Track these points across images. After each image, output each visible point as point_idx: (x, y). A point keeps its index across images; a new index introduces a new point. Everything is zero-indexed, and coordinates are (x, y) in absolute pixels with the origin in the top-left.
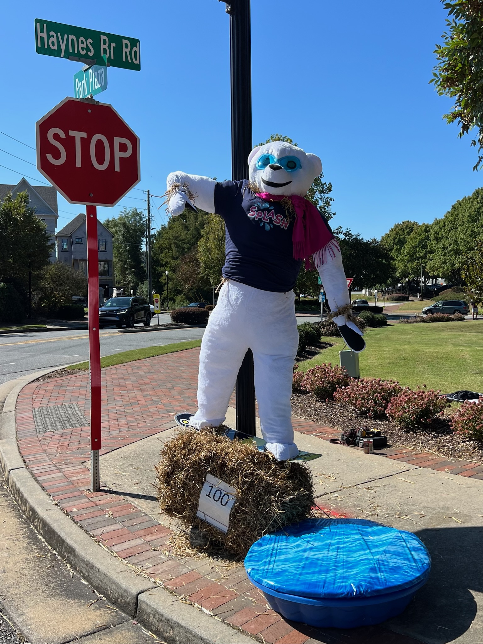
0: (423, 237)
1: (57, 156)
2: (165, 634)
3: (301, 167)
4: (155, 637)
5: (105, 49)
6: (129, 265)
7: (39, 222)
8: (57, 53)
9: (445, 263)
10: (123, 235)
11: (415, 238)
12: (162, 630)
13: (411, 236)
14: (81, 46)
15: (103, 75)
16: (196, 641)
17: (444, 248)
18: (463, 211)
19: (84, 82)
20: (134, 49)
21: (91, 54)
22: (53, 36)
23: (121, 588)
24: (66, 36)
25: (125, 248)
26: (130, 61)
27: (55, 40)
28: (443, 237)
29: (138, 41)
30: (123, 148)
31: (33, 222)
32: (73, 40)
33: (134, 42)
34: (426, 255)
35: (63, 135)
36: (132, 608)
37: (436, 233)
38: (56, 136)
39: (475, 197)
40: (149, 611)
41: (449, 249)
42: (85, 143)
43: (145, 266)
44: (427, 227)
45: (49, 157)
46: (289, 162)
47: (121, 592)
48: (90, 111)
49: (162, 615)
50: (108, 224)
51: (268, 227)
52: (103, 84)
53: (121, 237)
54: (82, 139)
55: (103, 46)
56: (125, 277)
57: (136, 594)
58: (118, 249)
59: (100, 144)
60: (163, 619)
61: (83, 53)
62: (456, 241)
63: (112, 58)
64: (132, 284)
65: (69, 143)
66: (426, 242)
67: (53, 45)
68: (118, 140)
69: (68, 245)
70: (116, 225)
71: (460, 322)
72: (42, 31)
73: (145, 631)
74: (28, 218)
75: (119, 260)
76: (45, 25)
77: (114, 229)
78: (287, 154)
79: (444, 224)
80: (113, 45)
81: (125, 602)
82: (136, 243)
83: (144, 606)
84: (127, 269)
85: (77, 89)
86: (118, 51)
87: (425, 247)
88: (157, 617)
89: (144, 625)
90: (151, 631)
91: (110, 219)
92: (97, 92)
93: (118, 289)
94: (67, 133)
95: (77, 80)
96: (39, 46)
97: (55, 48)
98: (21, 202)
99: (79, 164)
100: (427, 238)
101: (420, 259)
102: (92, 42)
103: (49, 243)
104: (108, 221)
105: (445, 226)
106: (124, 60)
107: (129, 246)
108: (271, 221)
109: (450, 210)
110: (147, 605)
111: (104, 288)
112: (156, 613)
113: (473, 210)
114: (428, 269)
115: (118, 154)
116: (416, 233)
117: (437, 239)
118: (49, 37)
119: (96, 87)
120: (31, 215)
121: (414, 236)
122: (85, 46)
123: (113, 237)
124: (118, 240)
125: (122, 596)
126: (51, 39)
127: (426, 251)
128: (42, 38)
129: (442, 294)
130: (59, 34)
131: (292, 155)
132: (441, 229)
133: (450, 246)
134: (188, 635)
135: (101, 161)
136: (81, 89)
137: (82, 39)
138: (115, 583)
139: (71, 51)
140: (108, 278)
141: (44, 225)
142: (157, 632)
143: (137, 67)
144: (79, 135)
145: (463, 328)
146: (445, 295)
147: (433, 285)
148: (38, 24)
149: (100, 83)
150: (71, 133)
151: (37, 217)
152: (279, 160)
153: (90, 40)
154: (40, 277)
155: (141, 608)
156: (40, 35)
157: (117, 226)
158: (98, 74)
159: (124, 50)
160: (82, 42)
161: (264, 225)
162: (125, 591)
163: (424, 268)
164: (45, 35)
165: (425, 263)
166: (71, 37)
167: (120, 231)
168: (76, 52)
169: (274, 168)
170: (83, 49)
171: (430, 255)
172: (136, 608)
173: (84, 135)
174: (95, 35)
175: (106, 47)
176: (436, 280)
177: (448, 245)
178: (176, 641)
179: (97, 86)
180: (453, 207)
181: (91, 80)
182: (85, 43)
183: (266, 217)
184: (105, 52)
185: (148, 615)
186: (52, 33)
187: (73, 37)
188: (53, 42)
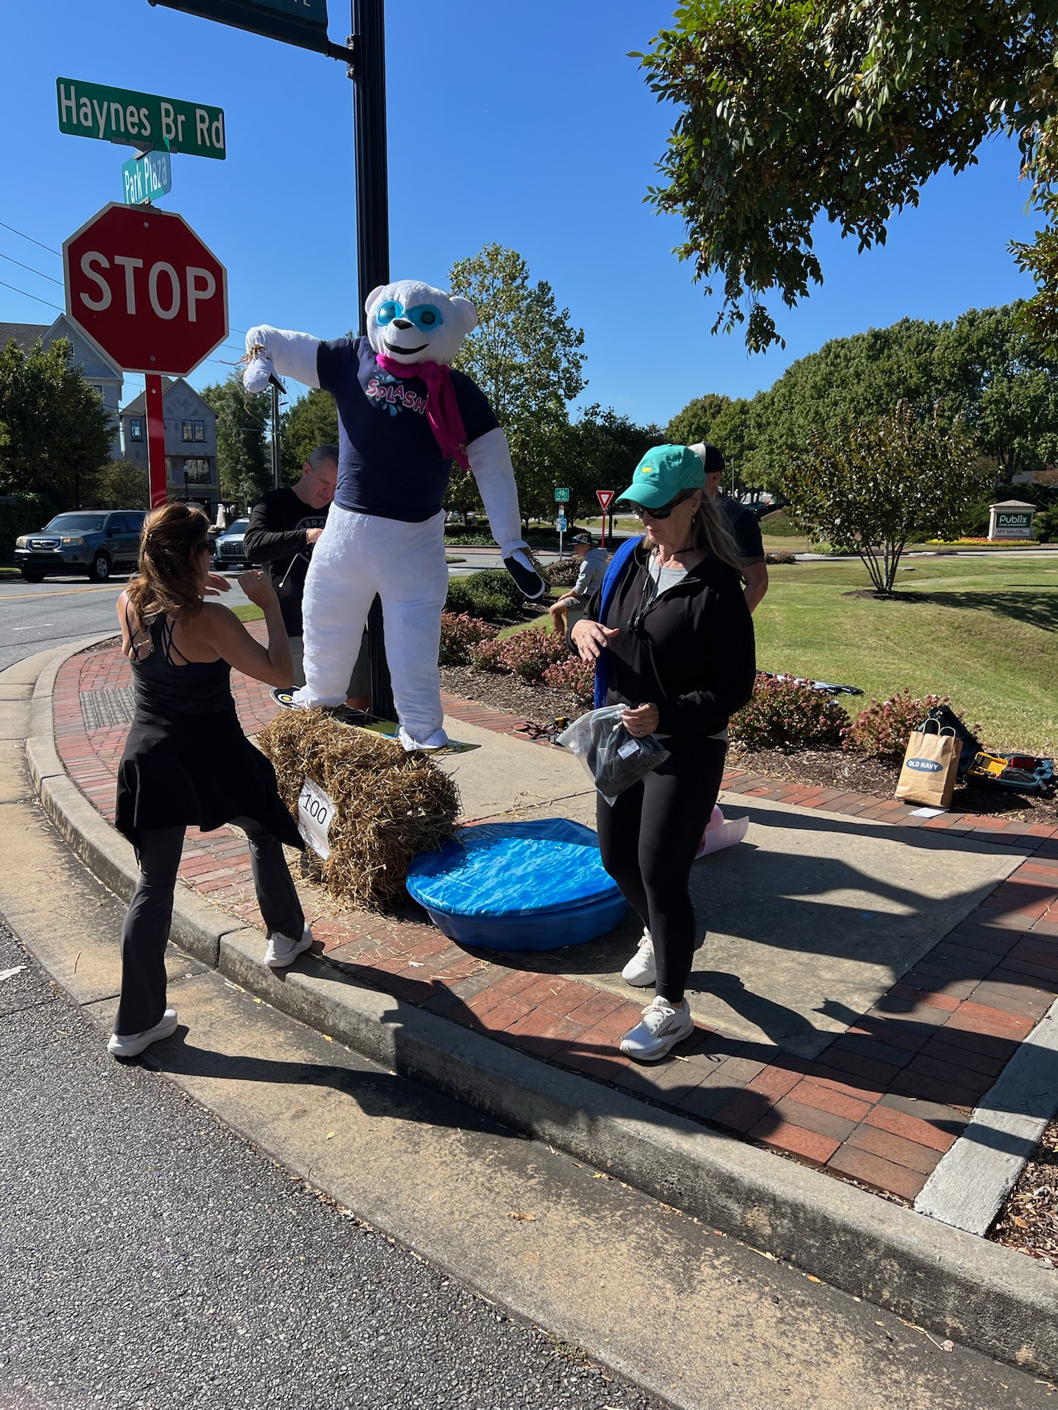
0: (738, 422)
1: (97, 297)
2: (256, 986)
3: (441, 322)
4: (243, 991)
5: (168, 125)
6: (245, 465)
7: (90, 391)
8: (91, 132)
9: (771, 466)
10: (234, 413)
11: (725, 423)
12: (252, 980)
13: (718, 420)
14: (129, 119)
15: (165, 169)
16: (296, 991)
17: (771, 441)
18: (804, 379)
19: (138, 177)
20: (215, 124)
21: (146, 133)
22: (85, 105)
23: (198, 929)
24: (106, 104)
25: (238, 437)
26: (208, 144)
27: (88, 110)
28: (769, 424)
29: (221, 111)
30: (201, 284)
31: (80, 391)
32: (117, 111)
33: (215, 113)
34: (741, 452)
35: (105, 263)
36: (212, 955)
37: (758, 415)
38: (95, 265)
39: (823, 355)
40: (234, 956)
41: (780, 442)
42: (141, 276)
43: (272, 466)
44: (744, 405)
45: (85, 297)
46: (424, 314)
47: (197, 934)
48: (146, 225)
49: (252, 961)
50: (207, 395)
51: (394, 411)
52: (165, 182)
53: (231, 417)
54: (135, 268)
55: (165, 120)
56: (238, 485)
57: (217, 935)
58: (226, 437)
59: (163, 276)
60: (254, 966)
61: (134, 131)
62: (790, 430)
63: (181, 139)
64: (249, 498)
65: (115, 276)
66: (742, 430)
67: (86, 119)
68: (192, 272)
69: (140, 430)
70: (221, 397)
71: (786, 565)
72: (68, 97)
73: (228, 983)
74: (72, 382)
75: (227, 456)
76: (73, 88)
77: (218, 404)
78: (421, 302)
79: (772, 400)
80: (181, 118)
81: (203, 948)
82: (255, 427)
83: (228, 951)
84: (240, 472)
85: (128, 187)
86: (189, 126)
87: (740, 438)
88: (245, 963)
89: (229, 977)
90: (238, 983)
91: (213, 387)
92: (156, 194)
93: (227, 505)
94: (111, 261)
95: (127, 173)
96: (65, 120)
97: (89, 123)
98: (59, 356)
99: (131, 310)
100: (743, 423)
101: (732, 460)
102: (147, 113)
103: (107, 428)
104: (209, 390)
105: (773, 403)
106: (200, 143)
107: (244, 432)
108: (399, 402)
109: (782, 378)
110: (233, 948)
112: (244, 958)
113: (818, 379)
114: (743, 477)
115: (193, 295)
116: (726, 415)
117: (759, 426)
118: (79, 106)
119: (155, 188)
120: (76, 378)
121: (723, 420)
122: (136, 120)
123: (217, 417)
124: (225, 421)
125: (198, 940)
126: (83, 110)
127: (742, 446)
128: (69, 109)
129: (767, 518)
130: (95, 102)
131: (428, 302)
132: (767, 408)
133: (781, 437)
134: (285, 984)
136: (132, 188)
137: (131, 108)
138: (189, 923)
140: (210, 486)
141: (97, 395)
142: (245, 984)
143: (220, 154)
144: (130, 264)
145: (791, 575)
146: (771, 520)
147: (752, 504)
148: (62, 86)
149: (161, 181)
150: (119, 260)
151: (86, 383)
152: (409, 313)
153: (144, 111)
154: (94, 484)
155: (224, 953)
156: (65, 102)
157: (224, 399)
158: (158, 166)
159: (199, 126)
160: (132, 114)
161: (388, 406)
162: (203, 933)
163: (738, 474)
164: (72, 103)
165: (740, 466)
166: (114, 106)
167: (229, 407)
168: (122, 130)
169: (401, 326)
170: (133, 125)
171: (747, 452)
172: (218, 954)
173: (139, 263)
174: (151, 103)
175: (170, 121)
176: (759, 494)
177: (778, 437)
178: (270, 994)
179: (156, 186)
180: (788, 372)
181: (147, 175)
182: (134, 116)
183: (393, 394)
184: (169, 131)
185: (234, 962)
186: (84, 100)
187: (118, 106)
188: (86, 115)
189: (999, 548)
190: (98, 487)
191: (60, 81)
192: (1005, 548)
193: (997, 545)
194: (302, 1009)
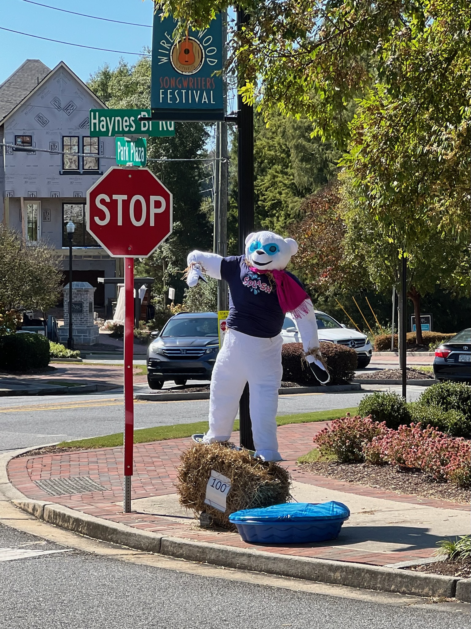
1: (103, 218)
3: (279, 251)
5: (144, 123)
8: (105, 134)
15: (143, 154)
21: (133, 130)
22: (103, 121)
26: (165, 129)
30: (158, 204)
35: (108, 200)
38: (103, 201)
42: (126, 204)
45: (97, 219)
46: (272, 247)
48: (130, 176)
51: (256, 292)
52: (143, 160)
54: (123, 201)
59: (138, 202)
61: (126, 129)
63: (151, 129)
65: (112, 206)
67: (103, 127)
68: (153, 198)
72: (95, 118)
76: (97, 113)
78: (270, 242)
94: (111, 198)
96: (92, 130)
99: (120, 223)
102: (134, 119)
108: (258, 288)
115: (154, 211)
118: (100, 122)
119: (137, 160)
128: (95, 124)
130: (108, 118)
131: (273, 242)
135: (138, 219)
137: (126, 118)
139: (116, 130)
144: (120, 198)
149: (140, 158)
150: (115, 197)
152: (264, 247)
156: (93, 122)
158: (139, 151)
161: (253, 290)
164: (97, 121)
166: (117, 119)
168: (121, 130)
169: (260, 253)
170: (126, 126)
173: (125, 197)
181: (132, 152)
182: (127, 122)
183: (255, 284)
186: (102, 118)
191: (92, 111)
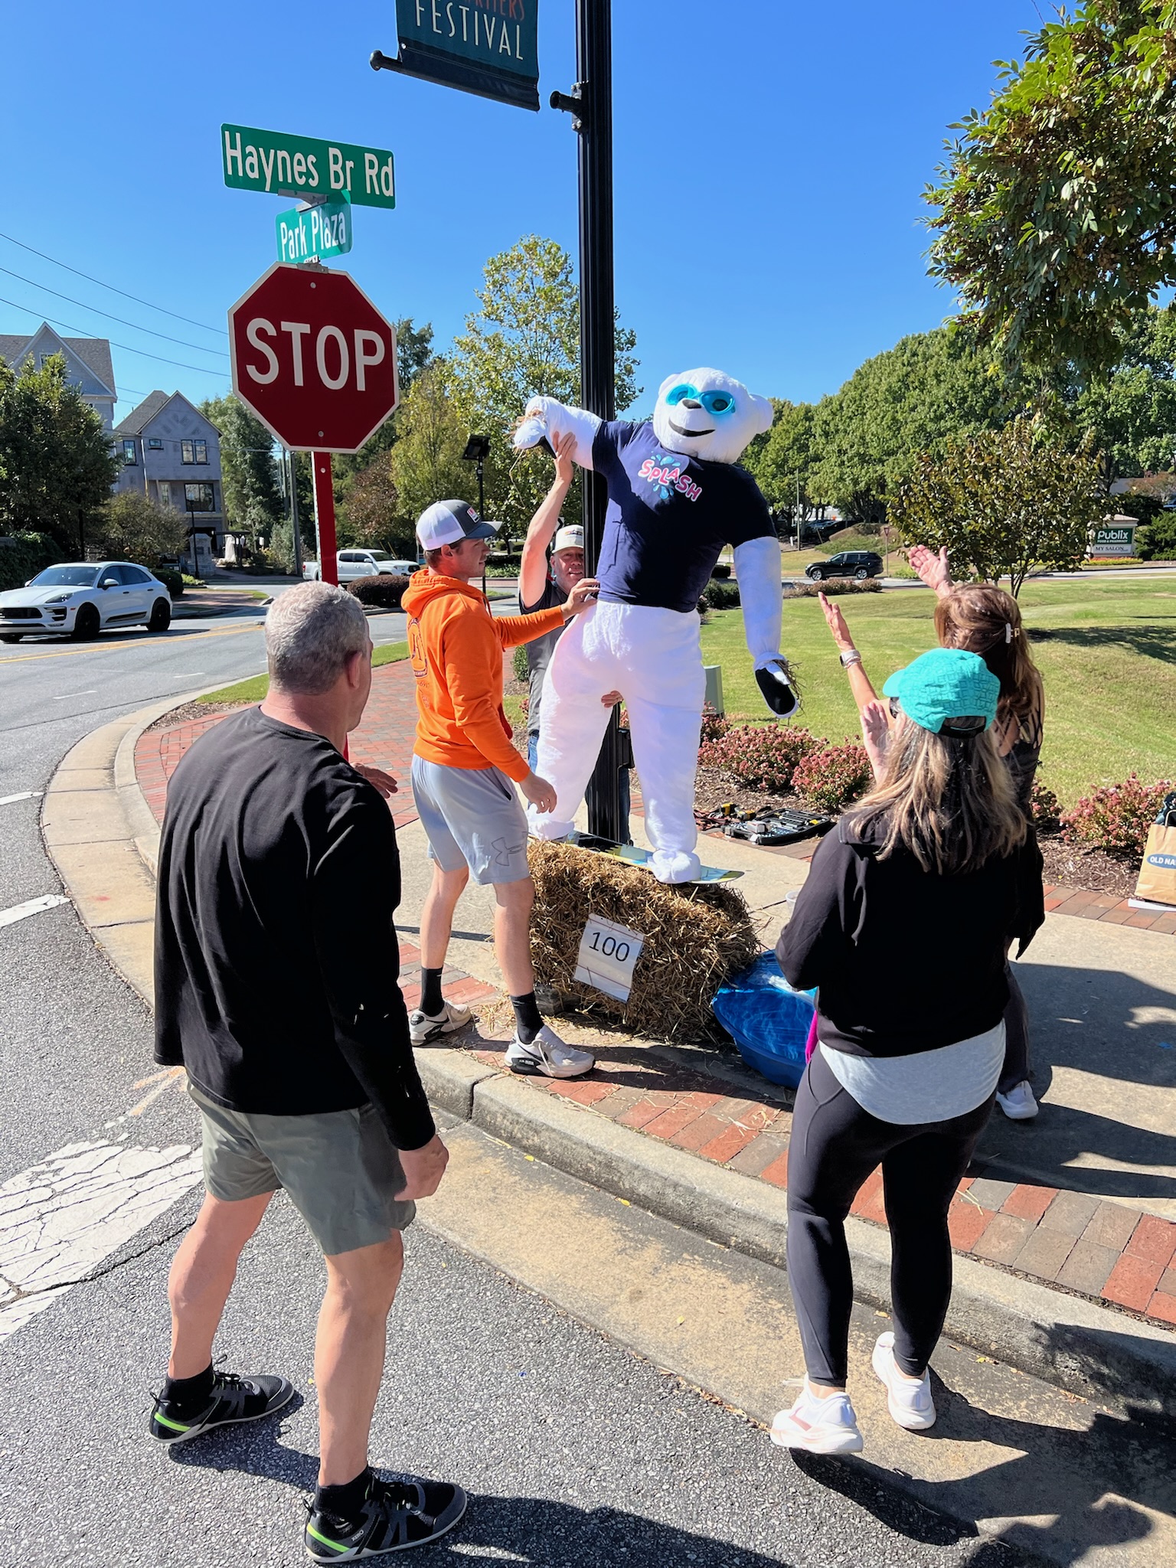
0: (801, 429)
1: (264, 368)
2: (525, 1142)
3: (734, 410)
4: (509, 1147)
5: (336, 173)
6: (253, 489)
8: (258, 185)
9: (841, 479)
10: (238, 431)
11: (787, 431)
12: (519, 1135)
13: (779, 428)
14: (297, 168)
15: (342, 226)
16: (579, 1149)
17: (841, 452)
18: (877, 380)
19: (301, 230)
20: (385, 169)
21: (314, 183)
22: (251, 154)
23: (441, 1077)
24: (272, 151)
25: (243, 458)
26: (378, 193)
27: (254, 160)
28: (837, 431)
29: (390, 154)
30: (370, 348)
32: (284, 159)
33: (383, 157)
34: (806, 463)
35: (271, 331)
36: (463, 1106)
37: (825, 422)
38: (261, 334)
40: (495, 1108)
41: (850, 453)
42: (309, 341)
43: (283, 487)
44: (808, 410)
45: (251, 370)
46: (716, 400)
47: (440, 1081)
48: (313, 285)
49: (518, 1115)
50: (207, 411)
51: (665, 494)
52: (343, 241)
53: (234, 435)
54: (303, 335)
55: (333, 168)
56: (245, 511)
57: (469, 1084)
58: (230, 458)
59: (331, 343)
60: (521, 1120)
61: (301, 181)
62: (862, 438)
63: (350, 189)
64: (258, 526)
65: (281, 344)
66: (807, 439)
67: (252, 170)
68: (361, 335)
69: (134, 452)
70: (223, 412)
71: (872, 594)
72: (233, 147)
73: (489, 1137)
74: (69, 405)
75: (232, 479)
76: (238, 135)
77: (219, 420)
78: (717, 388)
79: (840, 405)
80: (350, 164)
81: (451, 1097)
82: (262, 446)
83: (485, 1102)
84: (247, 497)
85: (284, 241)
86: (358, 174)
87: (804, 448)
88: (510, 1117)
89: (487, 1130)
90: (500, 1137)
91: (212, 401)
92: (327, 253)
93: (236, 535)
94: (278, 327)
95: (283, 225)
96: (230, 172)
97: (255, 175)
98: (53, 375)
99: (299, 381)
100: (808, 431)
101: (796, 472)
102: (314, 160)
103: (113, 453)
104: (207, 404)
105: (842, 408)
106: (369, 191)
107: (250, 453)
108: (672, 485)
109: (851, 379)
110: (492, 1100)
111: (210, 535)
112: (507, 1112)
113: (893, 380)
114: (810, 491)
115: (362, 360)
116: (788, 422)
117: (826, 434)
118: (245, 156)
119: (328, 245)
120: (74, 399)
121: (785, 427)
122: (303, 169)
123: (220, 435)
124: (228, 440)
125: (443, 1088)
126: (249, 160)
127: (807, 456)
128: (234, 159)
129: (837, 538)
130: (261, 150)
131: (724, 390)
132: (835, 414)
133: (852, 447)
134: (565, 1142)
135: (334, 374)
136: (291, 242)
137: (298, 156)
138: (429, 1069)
139: (281, 179)
140: (215, 515)
141: (97, 417)
142: (511, 1139)
143: (389, 203)
144: (297, 329)
146: (842, 539)
147: (817, 522)
148: (227, 133)
149: (337, 238)
150: (286, 326)
152: (702, 396)
153: (312, 158)
154: (100, 521)
155: (480, 1105)
156: (230, 152)
157: (225, 414)
158: (332, 223)
159: (368, 172)
160: (299, 163)
161: (659, 488)
162: (449, 1081)
163: (803, 488)
164: (238, 153)
165: (805, 480)
166: (282, 154)
167: (231, 424)
168: (290, 181)
169: (690, 406)
170: (301, 174)
171: (813, 464)
172: (472, 1105)
173: (306, 328)
174: (318, 148)
175: (338, 168)
176: (824, 510)
177: (848, 447)
178: (544, 1151)
179: (330, 243)
181: (315, 231)
182: (302, 165)
183: (667, 477)
184: (337, 180)
185: (494, 1114)
186: (250, 149)
187: (284, 154)
188: (252, 165)
189: (1098, 567)
190: (104, 523)
191: (225, 127)
192: (1104, 567)
193: (1095, 564)
194: (588, 1169)
